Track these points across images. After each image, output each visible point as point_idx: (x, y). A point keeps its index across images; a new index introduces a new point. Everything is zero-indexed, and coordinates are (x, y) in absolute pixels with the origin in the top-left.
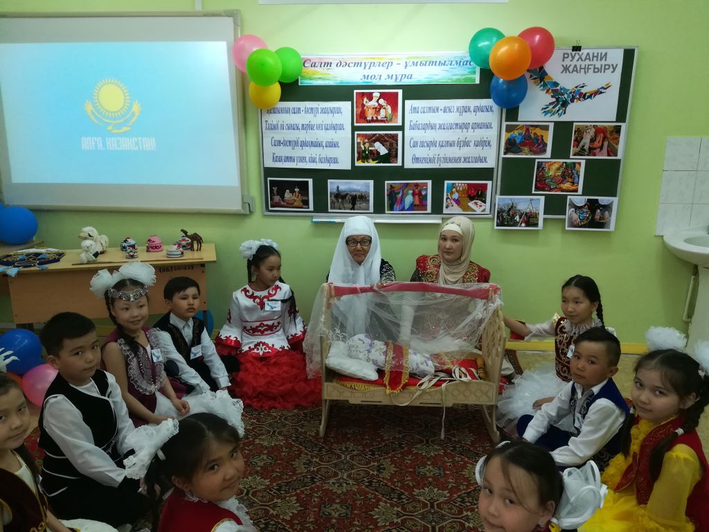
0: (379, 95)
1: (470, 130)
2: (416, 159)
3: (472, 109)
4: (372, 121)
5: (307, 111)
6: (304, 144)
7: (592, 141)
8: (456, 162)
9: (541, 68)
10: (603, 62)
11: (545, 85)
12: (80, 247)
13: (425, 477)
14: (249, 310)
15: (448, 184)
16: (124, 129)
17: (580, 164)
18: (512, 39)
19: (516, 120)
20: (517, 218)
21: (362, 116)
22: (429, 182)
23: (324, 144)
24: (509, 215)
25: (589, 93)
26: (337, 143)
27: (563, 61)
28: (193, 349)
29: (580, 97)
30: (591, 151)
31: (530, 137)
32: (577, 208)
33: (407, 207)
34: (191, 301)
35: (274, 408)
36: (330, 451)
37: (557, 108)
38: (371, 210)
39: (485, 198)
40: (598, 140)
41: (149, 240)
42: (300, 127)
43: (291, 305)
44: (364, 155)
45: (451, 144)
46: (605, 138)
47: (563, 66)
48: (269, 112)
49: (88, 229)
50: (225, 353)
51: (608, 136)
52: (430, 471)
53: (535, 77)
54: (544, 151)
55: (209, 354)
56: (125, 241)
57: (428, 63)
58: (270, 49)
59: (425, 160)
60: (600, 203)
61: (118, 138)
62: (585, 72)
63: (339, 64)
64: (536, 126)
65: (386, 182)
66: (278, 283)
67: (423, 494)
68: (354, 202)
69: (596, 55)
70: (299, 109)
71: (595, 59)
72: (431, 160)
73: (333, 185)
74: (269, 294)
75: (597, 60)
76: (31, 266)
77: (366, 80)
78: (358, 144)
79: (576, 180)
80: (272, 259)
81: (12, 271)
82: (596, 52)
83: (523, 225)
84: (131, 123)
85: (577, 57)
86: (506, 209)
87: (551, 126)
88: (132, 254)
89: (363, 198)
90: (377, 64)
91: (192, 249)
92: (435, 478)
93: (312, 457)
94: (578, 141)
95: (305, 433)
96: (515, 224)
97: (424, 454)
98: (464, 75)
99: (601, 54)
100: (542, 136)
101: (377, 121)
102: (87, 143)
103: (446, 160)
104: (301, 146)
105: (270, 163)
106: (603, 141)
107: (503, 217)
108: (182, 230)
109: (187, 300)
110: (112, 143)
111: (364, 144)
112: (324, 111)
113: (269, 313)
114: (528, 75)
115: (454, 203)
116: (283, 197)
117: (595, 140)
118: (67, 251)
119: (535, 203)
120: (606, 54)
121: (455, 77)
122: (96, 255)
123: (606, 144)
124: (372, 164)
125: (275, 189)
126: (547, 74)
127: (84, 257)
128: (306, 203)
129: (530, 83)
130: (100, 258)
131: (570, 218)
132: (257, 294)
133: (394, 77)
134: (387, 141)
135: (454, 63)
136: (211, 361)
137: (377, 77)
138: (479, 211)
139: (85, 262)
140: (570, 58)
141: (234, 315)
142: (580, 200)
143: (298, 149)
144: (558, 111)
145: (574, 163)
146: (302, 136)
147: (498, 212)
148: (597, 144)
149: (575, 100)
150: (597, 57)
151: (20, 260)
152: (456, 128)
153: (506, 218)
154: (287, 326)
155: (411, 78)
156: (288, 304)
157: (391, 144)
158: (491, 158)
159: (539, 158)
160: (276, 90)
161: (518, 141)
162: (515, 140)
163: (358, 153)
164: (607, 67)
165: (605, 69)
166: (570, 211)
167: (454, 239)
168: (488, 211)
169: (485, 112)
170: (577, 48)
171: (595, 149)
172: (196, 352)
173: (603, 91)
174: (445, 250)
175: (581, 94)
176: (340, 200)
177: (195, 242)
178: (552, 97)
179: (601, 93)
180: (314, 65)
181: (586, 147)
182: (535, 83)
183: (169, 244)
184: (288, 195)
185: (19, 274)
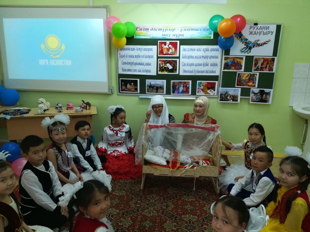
0: (169, 43)
1: (209, 59)
2: (185, 71)
3: (210, 50)
4: (166, 54)
5: (137, 50)
6: (136, 64)
7: (262, 64)
8: (202, 72)
9: (240, 32)
10: (267, 30)
11: (242, 40)
12: (38, 107)
13: (187, 210)
14: (111, 135)
15: (199, 82)
16: (58, 56)
17: (256, 74)
18: (227, 20)
19: (229, 55)
20: (229, 98)
21: (162, 52)
22: (190, 81)
23: (145, 64)
24: (225, 96)
25: (261, 43)
26: (151, 63)
27: (250, 29)
28: (87, 152)
29: (257, 45)
30: (262, 69)
31: (235, 62)
32: (255, 94)
33: (180, 92)
34: (86, 131)
35: (121, 179)
36: (146, 198)
37: (247, 50)
38: (165, 93)
39: (215, 89)
40: (264, 64)
41: (68, 105)
42: (134, 56)
43: (129, 134)
44: (162, 69)
45: (200, 65)
46: (267, 63)
47: (250, 31)
48: (121, 50)
49: (41, 100)
50: (100, 154)
51: (269, 62)
52: (189, 207)
53: (237, 36)
54: (241, 69)
55: (94, 154)
56: (57, 105)
57: (191, 30)
58: (122, 22)
59: (188, 72)
60: (265, 92)
61: (55, 60)
62: (259, 35)
63: (152, 29)
64: (238, 58)
65: (172, 81)
66: (124, 124)
67: (186, 217)
68: (157, 89)
69: (264, 27)
70: (134, 49)
71: (264, 29)
72: (191, 72)
73: (148, 82)
74: (120, 129)
75: (265, 29)
76: (16, 115)
77: (163, 37)
78: (160, 64)
79: (255, 82)
80: (122, 114)
81: (8, 117)
82: (264, 26)
83: (231, 100)
84: (61, 54)
85: (256, 28)
86: (224, 93)
87: (244, 58)
88: (60, 110)
89: (162, 88)
90: (168, 30)
91: (86, 109)
92: (191, 210)
93: (137, 200)
94: (256, 64)
95: (135, 190)
96: (228, 100)
97: (187, 200)
98: (206, 35)
99: (267, 26)
100: (240, 62)
101: (168, 54)
102: (42, 62)
103: (198, 72)
104: (135, 65)
105: (121, 72)
106: (267, 64)
107: (222, 97)
108: (82, 101)
109: (85, 131)
110: (52, 63)
111: (162, 64)
112: (145, 50)
113: (119, 137)
114: (234, 35)
115: (201, 91)
116: (126, 87)
117: (263, 64)
118: (32, 109)
119: (236, 91)
120: (269, 27)
121: (202, 36)
122: (45, 111)
123: (268, 66)
124: (166, 73)
125: (123, 83)
126: (243, 35)
127: (39, 111)
128: (136, 89)
129: (235, 39)
130: (47, 112)
131: (252, 98)
132: (115, 129)
133: (176, 35)
134: (172, 63)
135: (202, 29)
136: (94, 158)
137: (168, 35)
138: (212, 94)
139: (40, 114)
140: (253, 28)
141: (104, 138)
142: (256, 90)
143: (133, 66)
144: (247, 51)
145: (254, 74)
146: (135, 60)
147: (220, 95)
148: (264, 66)
149: (255, 47)
150: (265, 28)
151: (12, 112)
152: (203, 58)
153: (224, 98)
154: (127, 143)
155: (183, 36)
156: (128, 134)
157: (174, 65)
158: (218, 71)
159: (238, 72)
160: (124, 40)
161: (229, 64)
162: (228, 64)
163: (160, 68)
164: (269, 32)
165: (268, 33)
166: (252, 95)
167: (200, 106)
168: (216, 94)
169: (215, 51)
170: (256, 24)
171: (263, 68)
172: (88, 153)
173: (267, 43)
174: (197, 111)
175: (257, 44)
176: (151, 89)
177: (88, 106)
178: (245, 45)
179: (266, 44)
180: (141, 30)
181: (259, 67)
182: (237, 39)
183: (76, 106)
184: (128, 86)
185: (11, 118)
